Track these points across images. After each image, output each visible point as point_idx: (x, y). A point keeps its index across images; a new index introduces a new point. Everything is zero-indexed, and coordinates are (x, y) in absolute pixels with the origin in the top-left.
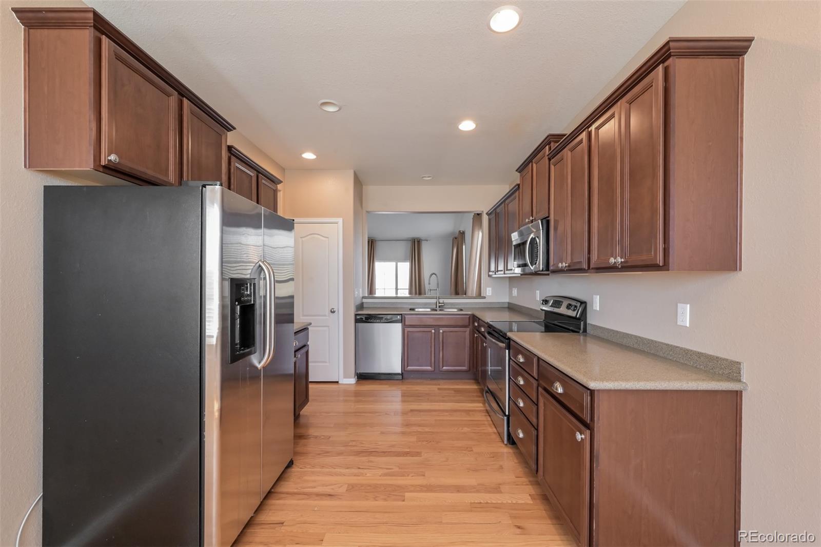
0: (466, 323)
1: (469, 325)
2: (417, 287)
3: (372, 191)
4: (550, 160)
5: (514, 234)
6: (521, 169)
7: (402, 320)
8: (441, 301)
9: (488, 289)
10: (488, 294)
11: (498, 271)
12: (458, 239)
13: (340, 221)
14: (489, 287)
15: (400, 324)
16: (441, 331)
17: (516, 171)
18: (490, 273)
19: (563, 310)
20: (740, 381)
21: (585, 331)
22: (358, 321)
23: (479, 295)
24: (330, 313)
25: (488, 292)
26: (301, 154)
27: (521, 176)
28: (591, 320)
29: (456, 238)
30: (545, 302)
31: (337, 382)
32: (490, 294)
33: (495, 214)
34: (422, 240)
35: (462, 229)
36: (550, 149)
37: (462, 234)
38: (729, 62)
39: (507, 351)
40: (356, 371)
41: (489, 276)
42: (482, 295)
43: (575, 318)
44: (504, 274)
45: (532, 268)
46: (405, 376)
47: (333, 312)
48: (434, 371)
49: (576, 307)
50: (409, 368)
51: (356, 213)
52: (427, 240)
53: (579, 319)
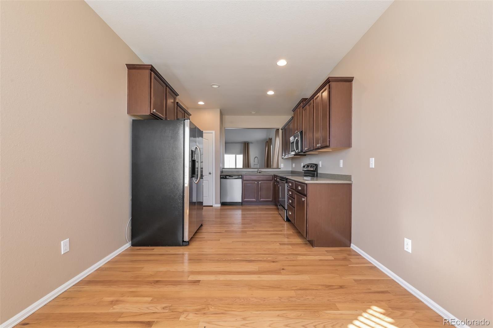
0: (271, 179)
1: (272, 180)
2: (247, 164)
3: (227, 118)
4: (303, 108)
5: (291, 138)
6: (294, 110)
7: (242, 178)
8: (260, 170)
9: (282, 164)
10: (281, 167)
11: (285, 155)
12: (269, 142)
13: (214, 132)
14: (282, 163)
15: (241, 180)
16: (260, 183)
17: (292, 111)
18: (283, 157)
19: (310, 169)
20: (351, 181)
21: (317, 176)
22: (221, 178)
23: (278, 168)
24: (209, 174)
25: (282, 166)
26: (198, 102)
27: (294, 113)
28: (320, 171)
29: (267, 142)
30: (304, 167)
31: (212, 206)
32: (283, 167)
33: (284, 129)
34: (249, 143)
35: (270, 137)
36: (303, 103)
37: (271, 139)
38: (348, 83)
39: (286, 184)
40: (220, 201)
41: (282, 158)
42: (279, 167)
43: (313, 171)
44: (288, 156)
45: (297, 151)
46: (243, 203)
47: (210, 174)
48: (257, 201)
49: (313, 166)
50: (245, 199)
51: (221, 128)
52: (252, 143)
53: (314, 171)
